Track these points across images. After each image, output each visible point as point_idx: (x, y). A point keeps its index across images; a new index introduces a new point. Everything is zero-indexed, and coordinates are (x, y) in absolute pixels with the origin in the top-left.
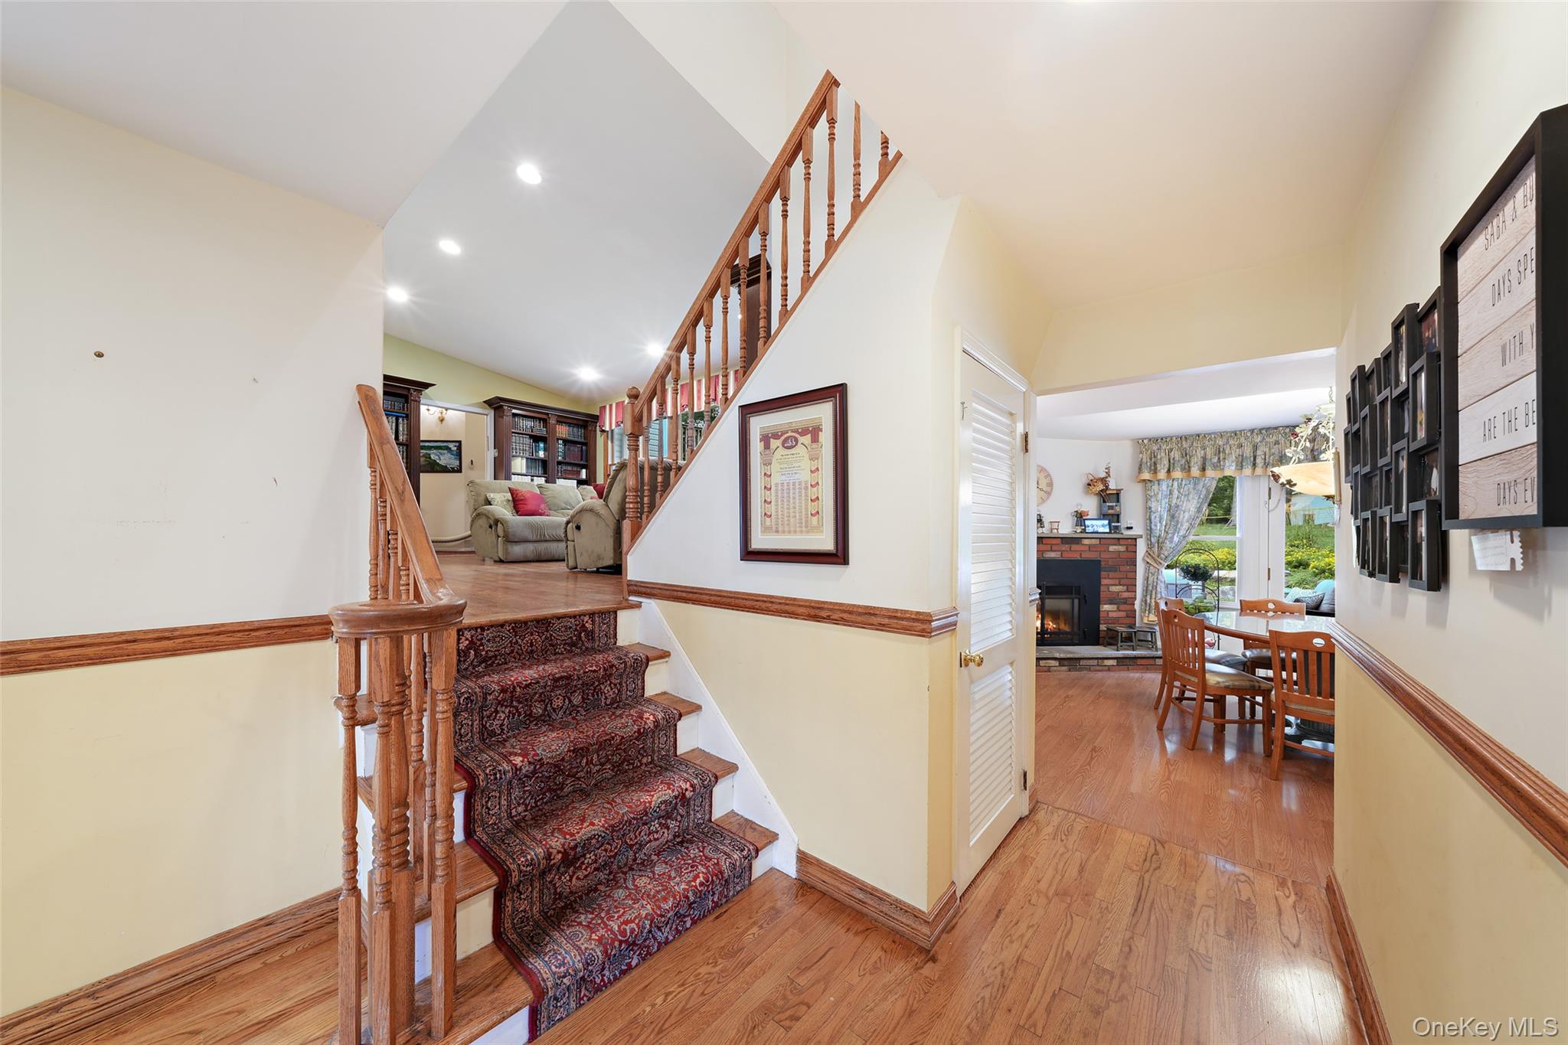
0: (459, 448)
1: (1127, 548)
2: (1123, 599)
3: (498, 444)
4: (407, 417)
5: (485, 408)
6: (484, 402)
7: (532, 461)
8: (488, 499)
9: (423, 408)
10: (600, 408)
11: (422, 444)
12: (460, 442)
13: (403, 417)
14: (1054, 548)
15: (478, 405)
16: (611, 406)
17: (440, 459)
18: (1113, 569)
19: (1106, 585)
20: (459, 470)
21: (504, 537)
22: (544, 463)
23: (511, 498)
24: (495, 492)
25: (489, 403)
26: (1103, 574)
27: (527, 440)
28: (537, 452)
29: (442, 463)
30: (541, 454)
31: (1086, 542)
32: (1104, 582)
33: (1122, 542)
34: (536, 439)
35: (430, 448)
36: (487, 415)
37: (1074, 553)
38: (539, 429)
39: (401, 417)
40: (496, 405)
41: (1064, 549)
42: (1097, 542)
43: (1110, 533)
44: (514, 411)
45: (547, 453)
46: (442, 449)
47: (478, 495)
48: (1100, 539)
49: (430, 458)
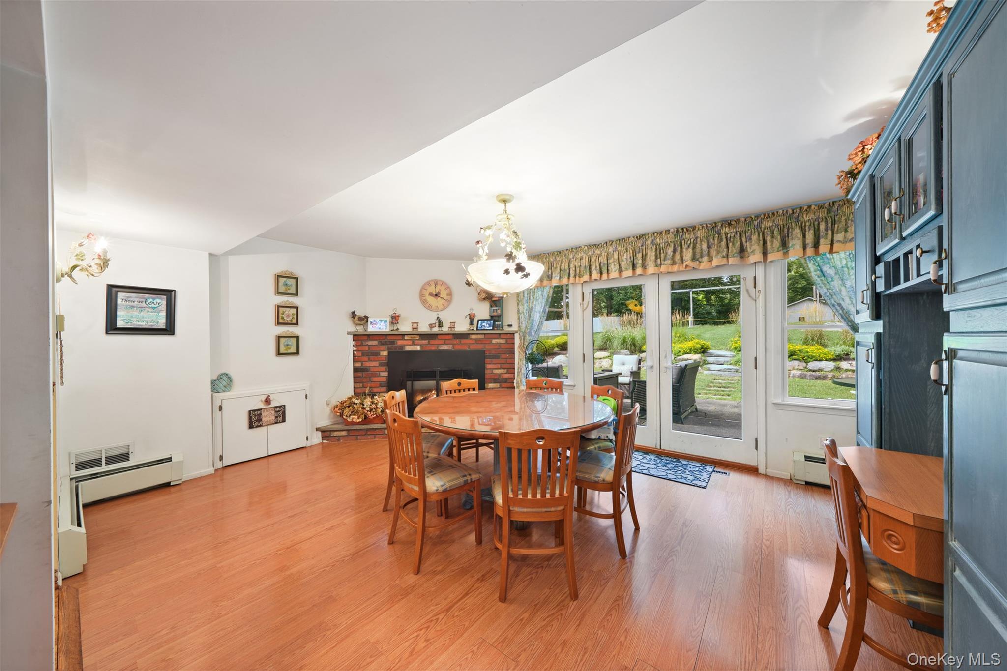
1: (506, 341)
2: (504, 379)
14: (447, 342)
18: (496, 357)
19: (490, 369)
26: (487, 361)
31: (473, 337)
32: (488, 366)
33: (502, 336)
37: (464, 346)
41: (455, 342)
42: (483, 336)
43: (493, 330)
48: (485, 334)
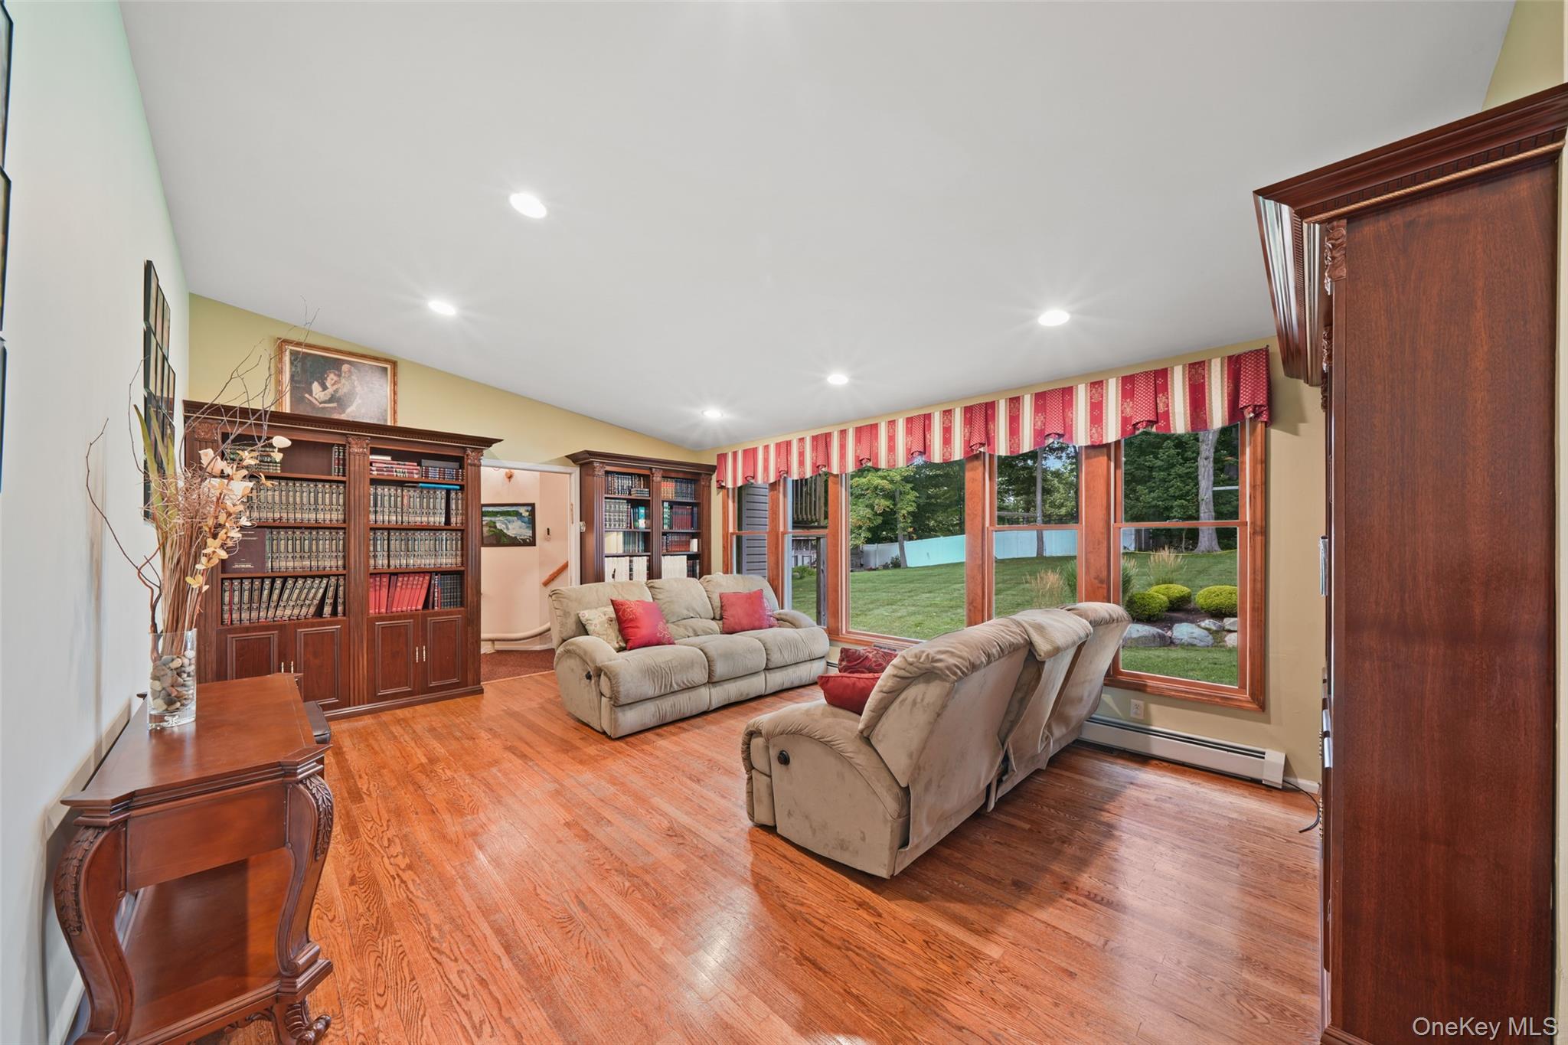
0: (532, 513)
3: (587, 514)
4: (462, 488)
5: (567, 465)
6: (567, 456)
7: (630, 535)
8: (580, 621)
9: (484, 471)
10: (718, 455)
11: (484, 509)
12: (533, 505)
13: (456, 490)
15: (559, 461)
16: (735, 454)
17: (508, 529)
20: (532, 542)
21: (611, 698)
22: (646, 537)
23: (613, 615)
24: (590, 608)
25: (574, 458)
27: (624, 507)
28: (636, 520)
29: (511, 533)
30: (642, 523)
34: (635, 504)
35: (496, 514)
36: (570, 474)
38: (639, 492)
39: (454, 489)
40: (583, 461)
44: (608, 468)
45: (649, 522)
46: (510, 515)
47: (566, 614)
49: (495, 527)
